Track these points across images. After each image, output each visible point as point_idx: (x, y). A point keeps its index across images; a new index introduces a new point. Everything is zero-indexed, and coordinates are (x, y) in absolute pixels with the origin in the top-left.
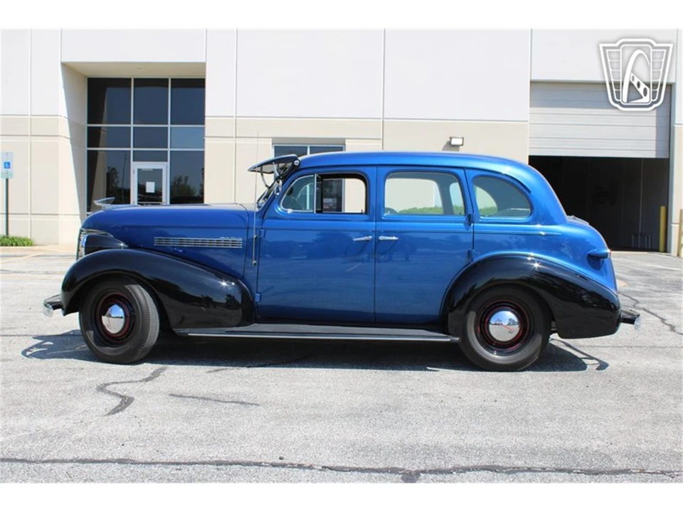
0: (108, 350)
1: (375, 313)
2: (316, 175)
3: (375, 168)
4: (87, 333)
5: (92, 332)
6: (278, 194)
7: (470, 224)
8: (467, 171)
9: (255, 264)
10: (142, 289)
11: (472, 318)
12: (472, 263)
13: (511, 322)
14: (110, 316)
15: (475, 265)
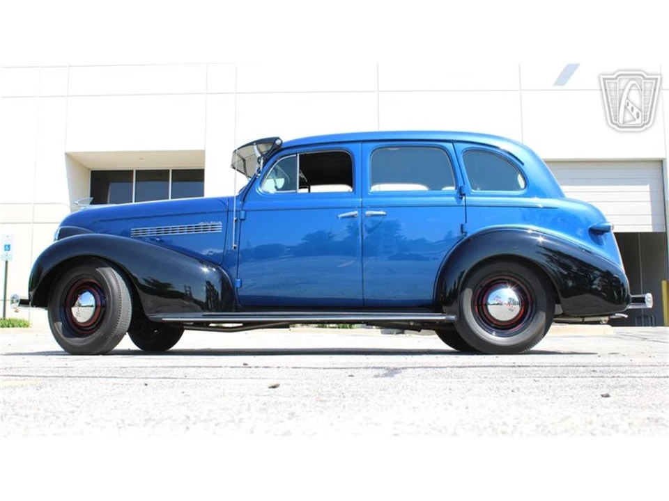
0: (76, 341)
1: (364, 299)
2: (298, 155)
3: (360, 144)
4: (55, 324)
5: (61, 324)
6: (259, 175)
7: (461, 198)
8: (456, 144)
9: (235, 248)
10: (113, 271)
11: (468, 296)
12: (465, 238)
13: (511, 302)
14: (80, 305)
15: (469, 240)
